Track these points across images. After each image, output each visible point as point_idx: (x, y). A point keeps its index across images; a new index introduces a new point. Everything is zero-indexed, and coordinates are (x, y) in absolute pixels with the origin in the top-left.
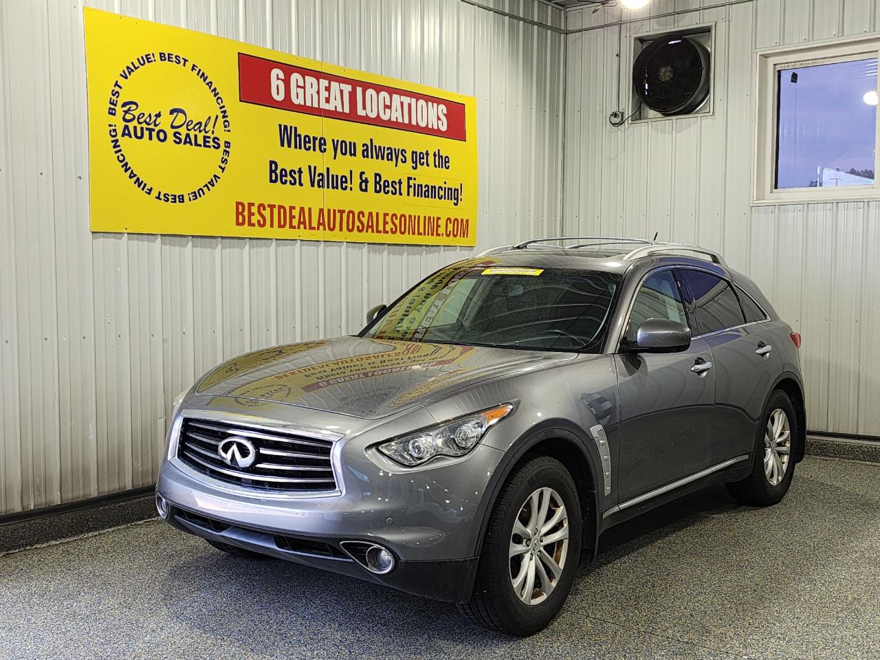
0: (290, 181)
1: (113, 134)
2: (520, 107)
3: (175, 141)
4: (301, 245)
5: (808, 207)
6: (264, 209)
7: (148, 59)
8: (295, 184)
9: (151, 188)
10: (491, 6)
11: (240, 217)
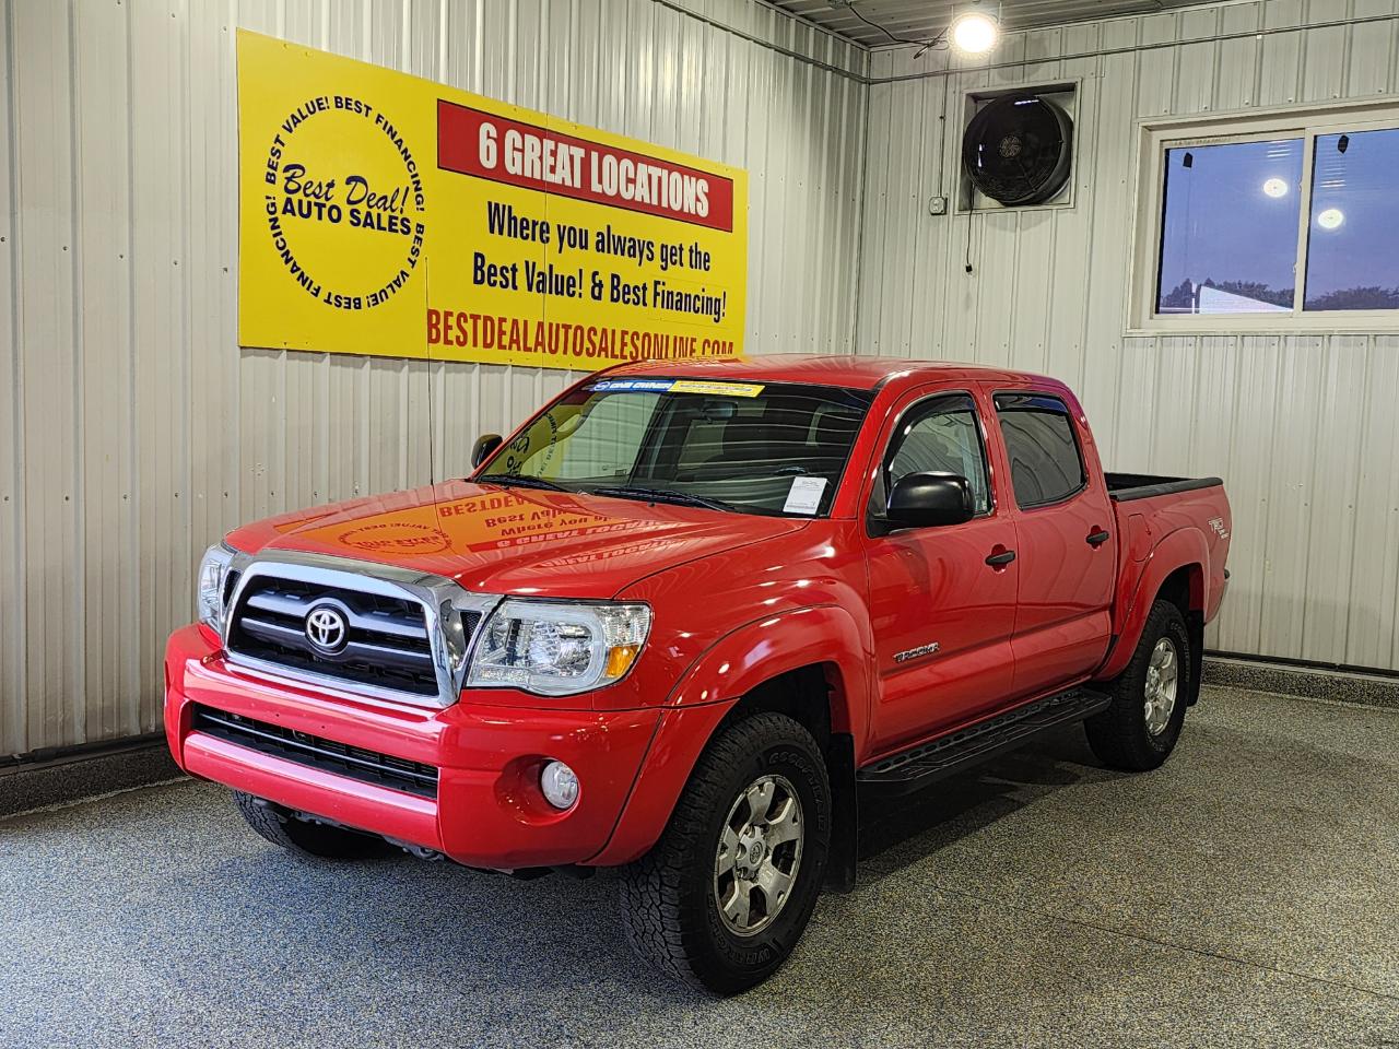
0: (501, 282)
1: (272, 209)
2: (805, 187)
3: (352, 222)
4: (513, 373)
5: (1202, 340)
6: (466, 321)
7: (319, 104)
8: (506, 286)
9: (319, 288)
10: (772, 41)
11: (434, 331)
